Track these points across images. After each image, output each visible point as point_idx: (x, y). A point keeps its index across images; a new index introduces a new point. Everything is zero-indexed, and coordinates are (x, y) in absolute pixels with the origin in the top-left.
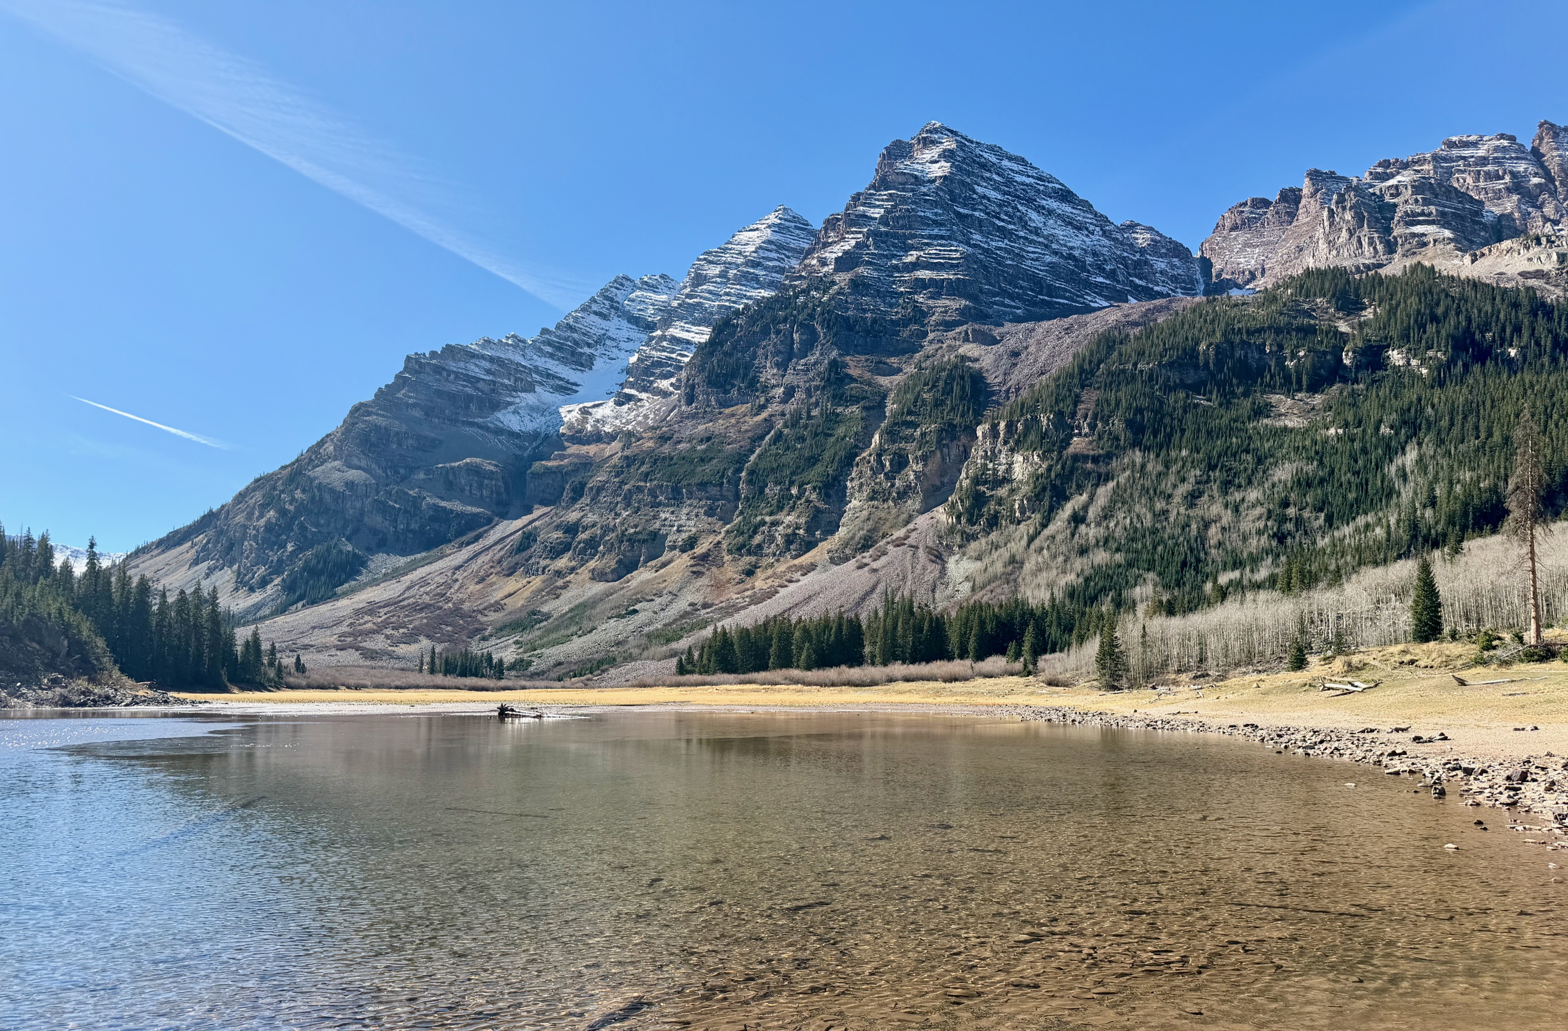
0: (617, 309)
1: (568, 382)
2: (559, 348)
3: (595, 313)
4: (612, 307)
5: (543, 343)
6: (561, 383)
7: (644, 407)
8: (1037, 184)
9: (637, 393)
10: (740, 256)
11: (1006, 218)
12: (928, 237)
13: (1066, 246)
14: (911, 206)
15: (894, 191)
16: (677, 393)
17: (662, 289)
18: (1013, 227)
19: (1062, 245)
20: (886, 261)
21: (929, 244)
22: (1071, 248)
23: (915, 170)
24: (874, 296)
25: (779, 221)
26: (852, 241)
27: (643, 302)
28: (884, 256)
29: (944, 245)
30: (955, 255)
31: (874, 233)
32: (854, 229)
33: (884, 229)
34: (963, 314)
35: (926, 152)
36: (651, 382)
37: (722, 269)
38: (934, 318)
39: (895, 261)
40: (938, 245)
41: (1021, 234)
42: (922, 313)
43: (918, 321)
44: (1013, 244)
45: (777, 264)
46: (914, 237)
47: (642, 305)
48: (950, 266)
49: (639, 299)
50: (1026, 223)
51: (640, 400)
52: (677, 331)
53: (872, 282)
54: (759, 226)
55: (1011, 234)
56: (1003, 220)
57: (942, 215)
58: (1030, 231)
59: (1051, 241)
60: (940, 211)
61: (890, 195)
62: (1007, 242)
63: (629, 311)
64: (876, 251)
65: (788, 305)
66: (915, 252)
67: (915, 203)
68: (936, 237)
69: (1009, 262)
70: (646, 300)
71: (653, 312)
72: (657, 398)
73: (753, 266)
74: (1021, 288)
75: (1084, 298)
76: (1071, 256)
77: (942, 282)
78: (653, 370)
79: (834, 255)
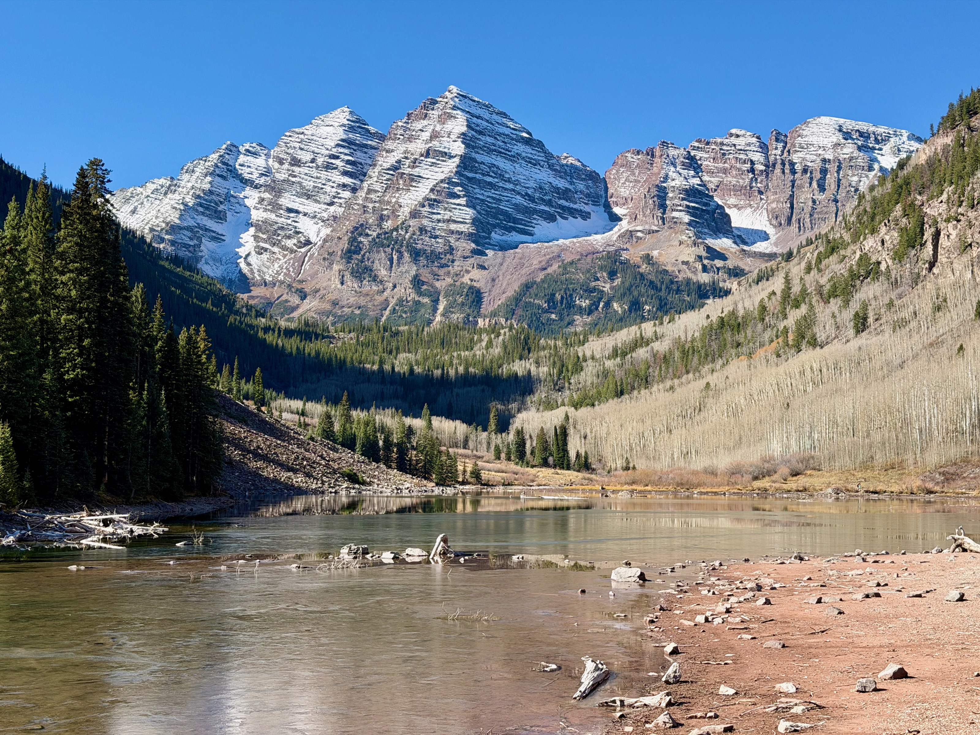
0: (231, 171)
1: (218, 234)
2: (207, 208)
3: (218, 175)
4: (228, 170)
5: (197, 204)
6: (214, 234)
7: (280, 259)
8: (512, 134)
9: (270, 247)
10: (323, 148)
11: (493, 174)
12: (455, 204)
13: (525, 187)
14: (446, 185)
15: (434, 161)
16: (300, 252)
17: (260, 156)
18: (496, 180)
19: (523, 186)
20: (435, 217)
21: (456, 209)
22: (528, 188)
23: (445, 148)
24: (430, 237)
25: (347, 122)
26: (414, 192)
27: (249, 167)
28: (434, 213)
29: (462, 210)
30: (468, 217)
31: (428, 199)
32: (414, 184)
33: (433, 197)
34: (472, 252)
35: (449, 123)
36: (280, 241)
37: (312, 157)
38: (459, 253)
39: (439, 217)
40: (460, 209)
41: (501, 184)
42: (453, 249)
43: (451, 254)
44: (496, 192)
45: (350, 158)
46: (448, 203)
47: (249, 169)
48: (466, 223)
49: (246, 164)
50: (503, 176)
51: (274, 253)
52: (287, 201)
53: (429, 229)
54: (333, 123)
55: (495, 186)
56: (491, 176)
57: (462, 191)
58: (505, 181)
59: (517, 185)
60: (461, 189)
61: (433, 163)
62: (493, 191)
63: (241, 174)
64: (430, 210)
65: (388, 237)
66: (449, 213)
67: (448, 183)
68: (458, 205)
69: (494, 205)
70: (251, 165)
71: (258, 175)
72: (286, 253)
73: (334, 159)
74: (500, 220)
75: (532, 223)
76: (527, 194)
77: (462, 232)
78: (279, 232)
79: (405, 202)
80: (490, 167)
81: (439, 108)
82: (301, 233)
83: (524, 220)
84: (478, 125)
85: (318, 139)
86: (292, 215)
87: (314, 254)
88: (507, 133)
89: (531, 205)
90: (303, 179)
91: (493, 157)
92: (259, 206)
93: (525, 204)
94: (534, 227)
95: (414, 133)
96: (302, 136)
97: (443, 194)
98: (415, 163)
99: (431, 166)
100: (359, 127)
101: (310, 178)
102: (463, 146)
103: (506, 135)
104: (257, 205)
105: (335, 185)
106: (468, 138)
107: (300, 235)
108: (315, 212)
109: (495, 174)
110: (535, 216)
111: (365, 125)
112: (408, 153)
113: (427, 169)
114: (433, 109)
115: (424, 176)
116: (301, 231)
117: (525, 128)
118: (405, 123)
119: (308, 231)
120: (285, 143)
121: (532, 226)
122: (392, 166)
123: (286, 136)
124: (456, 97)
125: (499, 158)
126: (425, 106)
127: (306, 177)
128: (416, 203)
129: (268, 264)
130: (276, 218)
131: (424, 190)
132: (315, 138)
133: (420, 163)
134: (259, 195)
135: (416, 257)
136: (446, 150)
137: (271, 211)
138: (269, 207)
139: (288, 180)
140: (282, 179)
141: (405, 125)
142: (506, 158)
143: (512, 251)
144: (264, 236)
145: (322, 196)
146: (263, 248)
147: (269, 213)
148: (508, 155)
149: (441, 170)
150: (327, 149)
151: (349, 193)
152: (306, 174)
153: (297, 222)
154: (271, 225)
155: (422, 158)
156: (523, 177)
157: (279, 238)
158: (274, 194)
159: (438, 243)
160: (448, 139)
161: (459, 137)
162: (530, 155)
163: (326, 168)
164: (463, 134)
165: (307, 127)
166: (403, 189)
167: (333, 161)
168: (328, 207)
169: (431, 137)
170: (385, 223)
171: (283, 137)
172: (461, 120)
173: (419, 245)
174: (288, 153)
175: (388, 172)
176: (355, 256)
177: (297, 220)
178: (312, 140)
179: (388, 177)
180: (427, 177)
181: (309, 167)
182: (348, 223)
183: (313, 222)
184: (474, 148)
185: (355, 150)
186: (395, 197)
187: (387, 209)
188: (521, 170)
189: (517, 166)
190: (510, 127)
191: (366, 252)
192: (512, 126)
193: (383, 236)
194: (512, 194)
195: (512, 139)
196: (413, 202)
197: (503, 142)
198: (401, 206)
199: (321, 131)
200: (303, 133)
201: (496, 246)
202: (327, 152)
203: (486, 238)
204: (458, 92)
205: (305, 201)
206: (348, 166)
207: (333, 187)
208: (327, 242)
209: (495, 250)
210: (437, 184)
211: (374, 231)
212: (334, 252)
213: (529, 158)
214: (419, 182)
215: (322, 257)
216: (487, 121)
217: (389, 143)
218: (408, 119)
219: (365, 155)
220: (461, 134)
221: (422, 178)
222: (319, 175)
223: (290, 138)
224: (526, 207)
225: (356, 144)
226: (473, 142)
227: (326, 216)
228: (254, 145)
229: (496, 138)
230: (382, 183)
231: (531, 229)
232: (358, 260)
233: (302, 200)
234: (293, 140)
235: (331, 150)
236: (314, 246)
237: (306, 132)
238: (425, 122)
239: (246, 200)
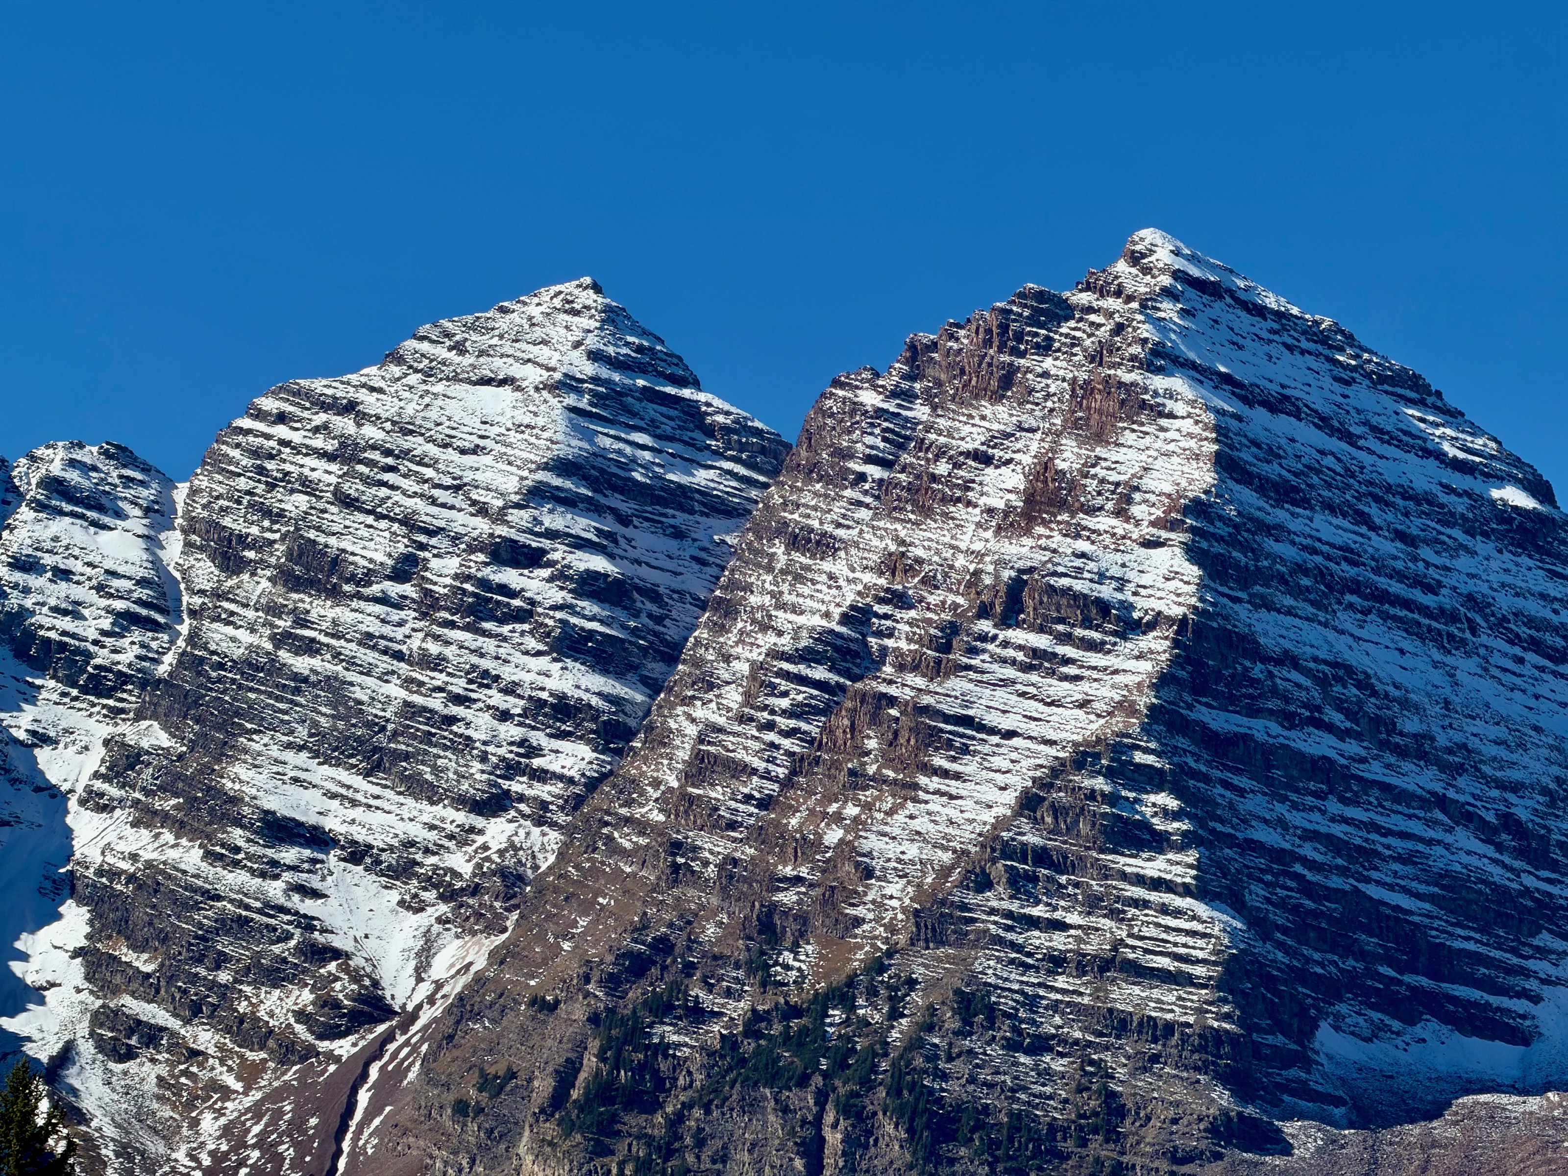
7: (226, 1093)
8: (1448, 489)
9: (174, 1024)
10: (458, 501)
11: (1337, 718)
12: (1140, 880)
13: (1501, 785)
14: (1100, 783)
15: (1042, 641)
16: (331, 1057)
17: (120, 515)
18: (1353, 747)
19: (1490, 781)
20: (1037, 938)
21: (1145, 904)
22: (1515, 787)
23: (1102, 577)
24: (1012, 1046)
25: (589, 369)
26: (936, 804)
27: (63, 574)
28: (1033, 923)
29: (1178, 913)
30: (1202, 950)
31: (1008, 851)
32: (939, 761)
33: (1033, 839)
34: (1213, 1130)
35: (1129, 438)
36: (225, 992)
37: (401, 547)
38: (1150, 1134)
39: (1059, 941)
40: (1164, 910)
41: (1375, 771)
42: (1121, 1112)
43: (1113, 1136)
44: (1351, 812)
45: (599, 563)
46: (1105, 873)
47: (63, 586)
48: (1188, 980)
49: (48, 560)
50: (1392, 728)
51: (195, 1053)
52: (262, 778)
53: (1007, 1003)
54: (517, 370)
55: (1347, 777)
56: (1329, 728)
57: (1176, 816)
58: (1401, 752)
59: (1460, 769)
60: (1173, 803)
61: (1035, 653)
62: (1333, 806)
63: (23, 613)
64: (1014, 906)
65: (804, 1031)
66: (1106, 923)
67: (1110, 774)
68: (1157, 884)
69: (1336, 882)
70: (77, 566)
71: (106, 623)
72: (253, 1056)
73: (515, 564)
74: (1362, 955)
75: (1527, 973)
76: (1509, 822)
77: (1169, 1028)
78: (224, 945)
79: (892, 849)
80: (1323, 682)
81: (1076, 342)
82: (337, 954)
83: (1488, 961)
84: (1272, 454)
85: (433, 450)
86: (290, 855)
87: (401, 1072)
88: (1421, 484)
89: (1529, 881)
90: (351, 663)
91: (1345, 619)
92: (114, 791)
93: (1497, 874)
94: (1536, 999)
95: (942, 468)
96: (345, 425)
97: (1084, 827)
98: (947, 648)
99: (1026, 668)
100: (650, 395)
101: (385, 663)
102: (1193, 571)
103: (1416, 499)
104: (98, 785)
105: (515, 705)
106: (1222, 530)
107: (332, 967)
108: (412, 844)
109: (1349, 714)
110: (1545, 939)
111: (681, 382)
112: (909, 571)
113: (1005, 683)
114: (1045, 348)
115: (993, 719)
116: (337, 942)
117: (1517, 462)
118: (894, 394)
119: (371, 946)
120: (255, 453)
121: (1524, 994)
122: (825, 637)
123: (260, 415)
124: (1168, 293)
125: (1373, 628)
126: (1004, 328)
127: (368, 656)
128: (947, 857)
129: (166, 1112)
130: (207, 869)
131: (991, 794)
132: (418, 445)
133: (973, 651)
134: (105, 730)
135: (936, 1141)
136: (1106, 591)
137: (181, 828)
138: (169, 804)
139: (275, 668)
140: (238, 653)
141: (891, 406)
142: (1410, 628)
143: (1414, 1131)
144: (144, 964)
145: (448, 761)
146: (137, 1025)
147: (168, 837)
148: (1425, 611)
149: (1076, 691)
150: (482, 510)
151: (585, 751)
152: (367, 640)
153: (316, 894)
154: (185, 907)
155: (985, 626)
156: (1494, 732)
157: (224, 977)
158: (192, 728)
159: (1046, 1074)
160: (1120, 526)
161: (1173, 526)
162: (1534, 608)
163: (470, 610)
164: (1197, 508)
165: (372, 373)
166: (880, 780)
167: (510, 577)
168: (479, 822)
169: (1030, 498)
170: (787, 957)
171: (246, 423)
172: (1187, 425)
173: (953, 1086)
174: (267, 513)
175: (802, 669)
176: (634, 1121)
177: (314, 882)
178: (405, 454)
179: (801, 695)
180: (1006, 723)
181: (383, 600)
182: (583, 922)
183: (394, 896)
184: (1245, 578)
185: (624, 520)
186: (838, 818)
187: (798, 880)
188: (1487, 688)
189: (1465, 666)
190: (1440, 456)
191: (688, 1106)
192: (1451, 451)
193: (777, 1029)
194: (1431, 823)
195: (1449, 519)
196: (928, 853)
197: (1401, 536)
198: (868, 873)
199: (452, 407)
200: (350, 408)
201: (1337, 1102)
202: (482, 526)
203: (1288, 1060)
204: (1179, 264)
205: (357, 781)
206: (589, 607)
207: (504, 716)
208: (477, 1016)
209: (1325, 1119)
210: (1055, 772)
211: (728, 993)
212: (512, 1075)
213: (1531, 622)
214: (965, 750)
215: (450, 1097)
216: (1323, 422)
217: (807, 498)
218: (911, 377)
219: (672, 545)
220: (1186, 511)
221: (981, 728)
222: (434, 648)
223: (282, 431)
224: (1501, 892)
225: (629, 488)
226: (1245, 548)
227: (466, 869)
228: (90, 454)
229: (1363, 519)
230: (770, 726)
231: (1520, 1005)
232: (649, 1140)
233: (342, 775)
234: (297, 437)
235: (500, 517)
236: (404, 1027)
237: (369, 402)
238: (1002, 410)
239: (43, 755)
